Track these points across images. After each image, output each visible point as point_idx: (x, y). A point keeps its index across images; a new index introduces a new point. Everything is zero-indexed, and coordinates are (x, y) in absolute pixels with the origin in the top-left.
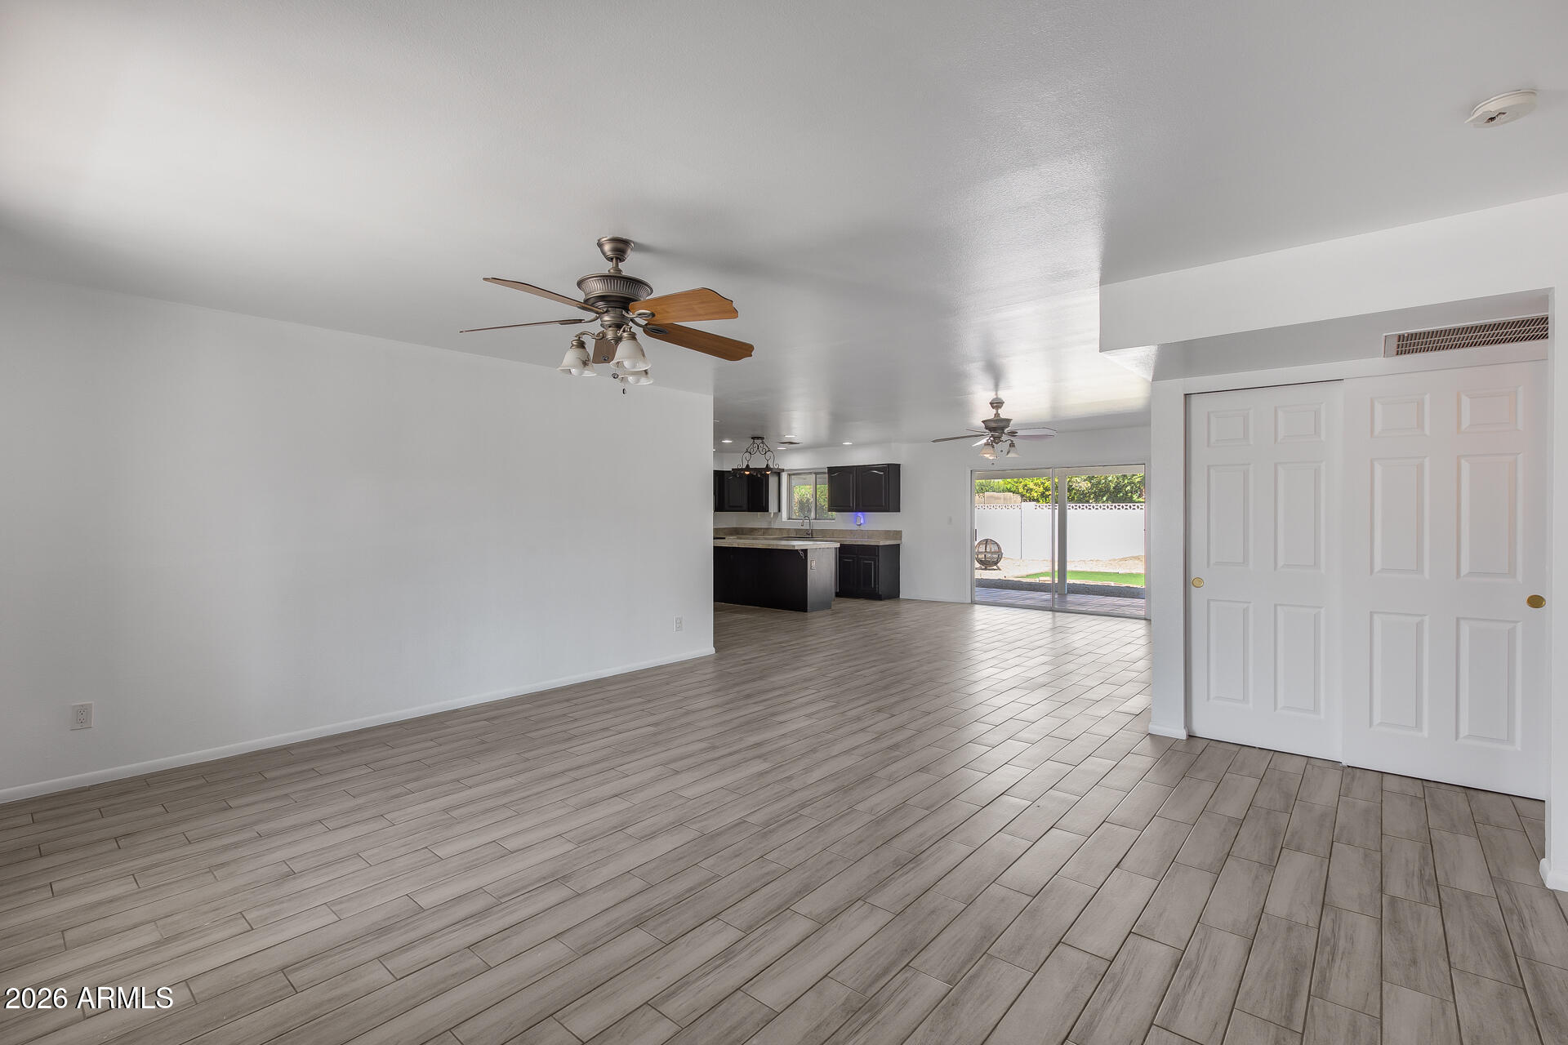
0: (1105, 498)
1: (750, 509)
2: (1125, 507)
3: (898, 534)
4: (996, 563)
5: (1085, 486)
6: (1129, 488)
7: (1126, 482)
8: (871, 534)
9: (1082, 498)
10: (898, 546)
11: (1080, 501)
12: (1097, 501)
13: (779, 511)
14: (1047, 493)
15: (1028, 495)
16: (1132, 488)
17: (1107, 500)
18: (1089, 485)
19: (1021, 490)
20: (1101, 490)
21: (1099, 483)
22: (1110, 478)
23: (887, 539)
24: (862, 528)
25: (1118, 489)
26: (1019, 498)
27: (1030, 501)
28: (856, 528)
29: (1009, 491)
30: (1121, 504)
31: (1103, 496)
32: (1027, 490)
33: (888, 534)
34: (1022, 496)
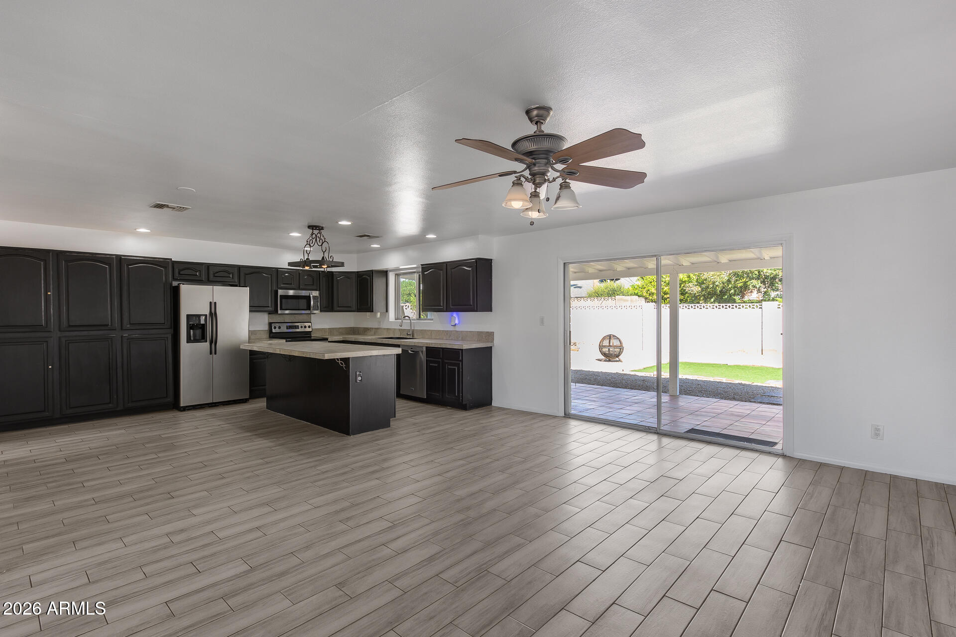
0: (712, 300)
1: (359, 310)
2: (731, 307)
3: (490, 336)
4: (618, 356)
5: (696, 289)
6: (732, 291)
7: (730, 286)
8: (464, 336)
9: (694, 300)
10: (489, 350)
11: (692, 302)
12: (706, 302)
13: (387, 311)
14: (665, 296)
15: (651, 298)
16: (735, 291)
17: (714, 301)
18: (700, 289)
19: (645, 294)
20: (709, 293)
21: (708, 287)
22: (717, 283)
23: (479, 341)
24: (458, 329)
25: (723, 293)
26: (643, 300)
27: (652, 302)
28: (452, 329)
29: (637, 295)
30: (728, 305)
31: (710, 299)
32: (650, 294)
33: (481, 336)
34: (646, 299)
